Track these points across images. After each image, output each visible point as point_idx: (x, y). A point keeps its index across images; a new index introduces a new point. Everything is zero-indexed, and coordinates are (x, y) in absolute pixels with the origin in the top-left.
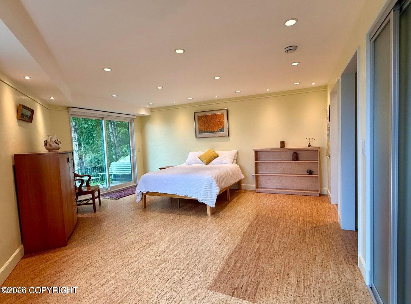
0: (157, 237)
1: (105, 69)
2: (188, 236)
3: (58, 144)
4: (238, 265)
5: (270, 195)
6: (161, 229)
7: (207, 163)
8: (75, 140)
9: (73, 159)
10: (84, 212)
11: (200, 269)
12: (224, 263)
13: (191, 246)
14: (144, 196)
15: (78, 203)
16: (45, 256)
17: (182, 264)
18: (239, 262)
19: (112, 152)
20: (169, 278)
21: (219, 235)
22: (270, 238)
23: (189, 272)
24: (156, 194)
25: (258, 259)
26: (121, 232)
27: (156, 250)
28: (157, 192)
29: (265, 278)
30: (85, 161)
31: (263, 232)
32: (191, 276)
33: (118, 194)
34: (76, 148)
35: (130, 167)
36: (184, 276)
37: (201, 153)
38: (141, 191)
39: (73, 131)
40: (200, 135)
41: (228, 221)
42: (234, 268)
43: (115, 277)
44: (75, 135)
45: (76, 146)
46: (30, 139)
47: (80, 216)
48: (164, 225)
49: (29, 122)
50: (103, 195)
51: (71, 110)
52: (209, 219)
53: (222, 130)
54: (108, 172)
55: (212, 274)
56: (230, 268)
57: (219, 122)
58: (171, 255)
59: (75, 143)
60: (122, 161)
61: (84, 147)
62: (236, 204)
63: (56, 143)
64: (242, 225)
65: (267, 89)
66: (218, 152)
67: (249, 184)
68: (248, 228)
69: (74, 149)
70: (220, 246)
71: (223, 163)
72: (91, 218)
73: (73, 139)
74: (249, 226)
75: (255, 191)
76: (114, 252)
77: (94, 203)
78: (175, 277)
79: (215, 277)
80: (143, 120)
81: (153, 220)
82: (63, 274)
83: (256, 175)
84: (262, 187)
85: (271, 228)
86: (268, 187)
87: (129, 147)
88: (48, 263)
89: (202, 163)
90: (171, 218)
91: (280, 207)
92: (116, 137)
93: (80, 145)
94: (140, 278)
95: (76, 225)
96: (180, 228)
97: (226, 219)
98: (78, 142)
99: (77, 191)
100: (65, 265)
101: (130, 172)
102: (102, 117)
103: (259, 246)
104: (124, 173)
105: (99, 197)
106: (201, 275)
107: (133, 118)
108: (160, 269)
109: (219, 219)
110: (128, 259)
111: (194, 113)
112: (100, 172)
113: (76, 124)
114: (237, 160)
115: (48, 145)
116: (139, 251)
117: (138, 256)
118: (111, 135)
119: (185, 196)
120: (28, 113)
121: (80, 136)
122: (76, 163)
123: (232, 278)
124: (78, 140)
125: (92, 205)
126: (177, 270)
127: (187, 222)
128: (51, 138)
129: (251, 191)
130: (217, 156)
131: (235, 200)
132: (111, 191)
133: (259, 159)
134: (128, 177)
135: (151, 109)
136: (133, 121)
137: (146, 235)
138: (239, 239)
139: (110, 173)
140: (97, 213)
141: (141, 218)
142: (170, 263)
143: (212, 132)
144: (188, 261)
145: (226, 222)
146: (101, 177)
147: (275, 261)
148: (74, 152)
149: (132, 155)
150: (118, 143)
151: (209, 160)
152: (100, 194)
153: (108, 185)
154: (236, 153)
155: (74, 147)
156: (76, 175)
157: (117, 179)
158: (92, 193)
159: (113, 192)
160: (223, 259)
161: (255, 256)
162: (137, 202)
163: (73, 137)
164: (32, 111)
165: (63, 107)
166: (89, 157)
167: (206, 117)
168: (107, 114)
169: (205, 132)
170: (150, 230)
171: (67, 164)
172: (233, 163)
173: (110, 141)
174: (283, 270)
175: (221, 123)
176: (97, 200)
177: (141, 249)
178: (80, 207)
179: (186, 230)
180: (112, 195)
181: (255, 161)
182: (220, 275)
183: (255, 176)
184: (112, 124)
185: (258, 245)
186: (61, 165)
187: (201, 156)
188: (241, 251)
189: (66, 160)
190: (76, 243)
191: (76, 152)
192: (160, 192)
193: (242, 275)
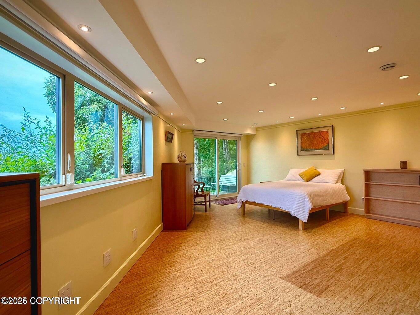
0: (249, 237)
1: (218, 103)
2: (275, 241)
3: (185, 158)
4: (315, 271)
5: (384, 223)
6: (254, 231)
7: (308, 180)
8: (196, 155)
9: (194, 169)
10: (199, 211)
11: (279, 264)
12: (302, 266)
13: (275, 248)
14: (244, 204)
15: (195, 203)
16: (174, 233)
17: (264, 258)
18: (317, 269)
19: (224, 166)
20: (251, 263)
21: (305, 246)
22: (361, 259)
23: (268, 264)
24: (253, 203)
25: (337, 272)
26: (222, 228)
27: (246, 245)
28: (254, 202)
29: (337, 285)
30: (202, 174)
31: (355, 253)
32: (269, 267)
33: (224, 202)
34: (196, 162)
35: (236, 180)
36: (264, 266)
37: (302, 170)
38: (241, 200)
39: (195, 148)
40: (301, 153)
41: (319, 237)
42: (310, 272)
43: (215, 254)
44: (196, 151)
45: (197, 160)
46: (170, 154)
47: (196, 213)
48: (257, 230)
49: (170, 142)
50: (212, 201)
51: (195, 132)
52: (301, 233)
53: (327, 148)
54: (218, 183)
55: (287, 270)
56: (305, 271)
57: (323, 139)
58: (257, 250)
59: (196, 157)
60: (230, 174)
61: (203, 161)
62: (335, 224)
63: (185, 157)
64: (333, 243)
65: (381, 103)
66: (320, 170)
67: (357, 208)
68: (339, 247)
69: (195, 162)
70: (302, 254)
71: (325, 181)
72: (202, 215)
73: (195, 154)
74: (341, 245)
75: (364, 217)
76: (216, 240)
77: (205, 205)
78: (257, 265)
79: (290, 273)
80: (249, 138)
81: (248, 224)
82: (184, 245)
83: (366, 198)
84: (375, 212)
85: (367, 252)
86: (382, 214)
87: (236, 162)
88: (176, 237)
89: (302, 180)
90: (264, 226)
91: (391, 236)
92: (228, 153)
93: (199, 159)
94: (231, 259)
95: (193, 218)
96: (270, 234)
97: (318, 235)
98: (198, 157)
99: (195, 194)
100: (185, 241)
101: (236, 184)
102: (216, 137)
103: (343, 263)
104: (231, 185)
105: (209, 201)
106: (278, 269)
107: (240, 137)
108: (247, 257)
109: (310, 234)
110: (225, 246)
111: (297, 131)
112: (212, 182)
113: (197, 141)
114: (342, 179)
115: (180, 158)
116: (233, 243)
117: (232, 246)
118: (224, 152)
119: (278, 208)
120: (170, 136)
121: (200, 151)
122: (196, 174)
123: (305, 277)
124: (198, 155)
125: (204, 206)
126: (259, 261)
127: (278, 231)
128: (182, 153)
129: (360, 216)
130: (319, 174)
131: (336, 221)
132: (219, 198)
133: (371, 180)
134: (234, 189)
135: (256, 128)
136: (240, 139)
137: (241, 234)
138: (325, 253)
139: (219, 184)
140: (207, 213)
141: (239, 221)
142: (255, 255)
143: (315, 150)
144: (270, 258)
145: (317, 238)
146: (212, 186)
147: (355, 277)
148: (195, 165)
149: (238, 169)
150: (229, 158)
151: (309, 178)
152: (211, 200)
153: (217, 193)
154: (342, 172)
155: (195, 160)
156: (195, 182)
157: (225, 189)
158: (205, 196)
159: (221, 200)
160: (302, 263)
161: (335, 269)
162: (238, 209)
163: (195, 152)
164: (173, 135)
165: (189, 130)
166: (205, 170)
167: (309, 134)
168: (220, 134)
169: (307, 150)
170: (244, 231)
171: (190, 172)
172: (337, 182)
173: (223, 156)
174: (360, 285)
175: (327, 141)
176: (208, 203)
177: (235, 242)
178: (196, 206)
179: (275, 237)
180: (220, 201)
181: (365, 182)
182: (294, 273)
183: (364, 199)
184: (225, 141)
185: (343, 261)
186: (187, 172)
187: (301, 173)
188: (322, 262)
189: (190, 169)
190: (192, 229)
191: (196, 165)
192: (256, 202)
193: (315, 277)
